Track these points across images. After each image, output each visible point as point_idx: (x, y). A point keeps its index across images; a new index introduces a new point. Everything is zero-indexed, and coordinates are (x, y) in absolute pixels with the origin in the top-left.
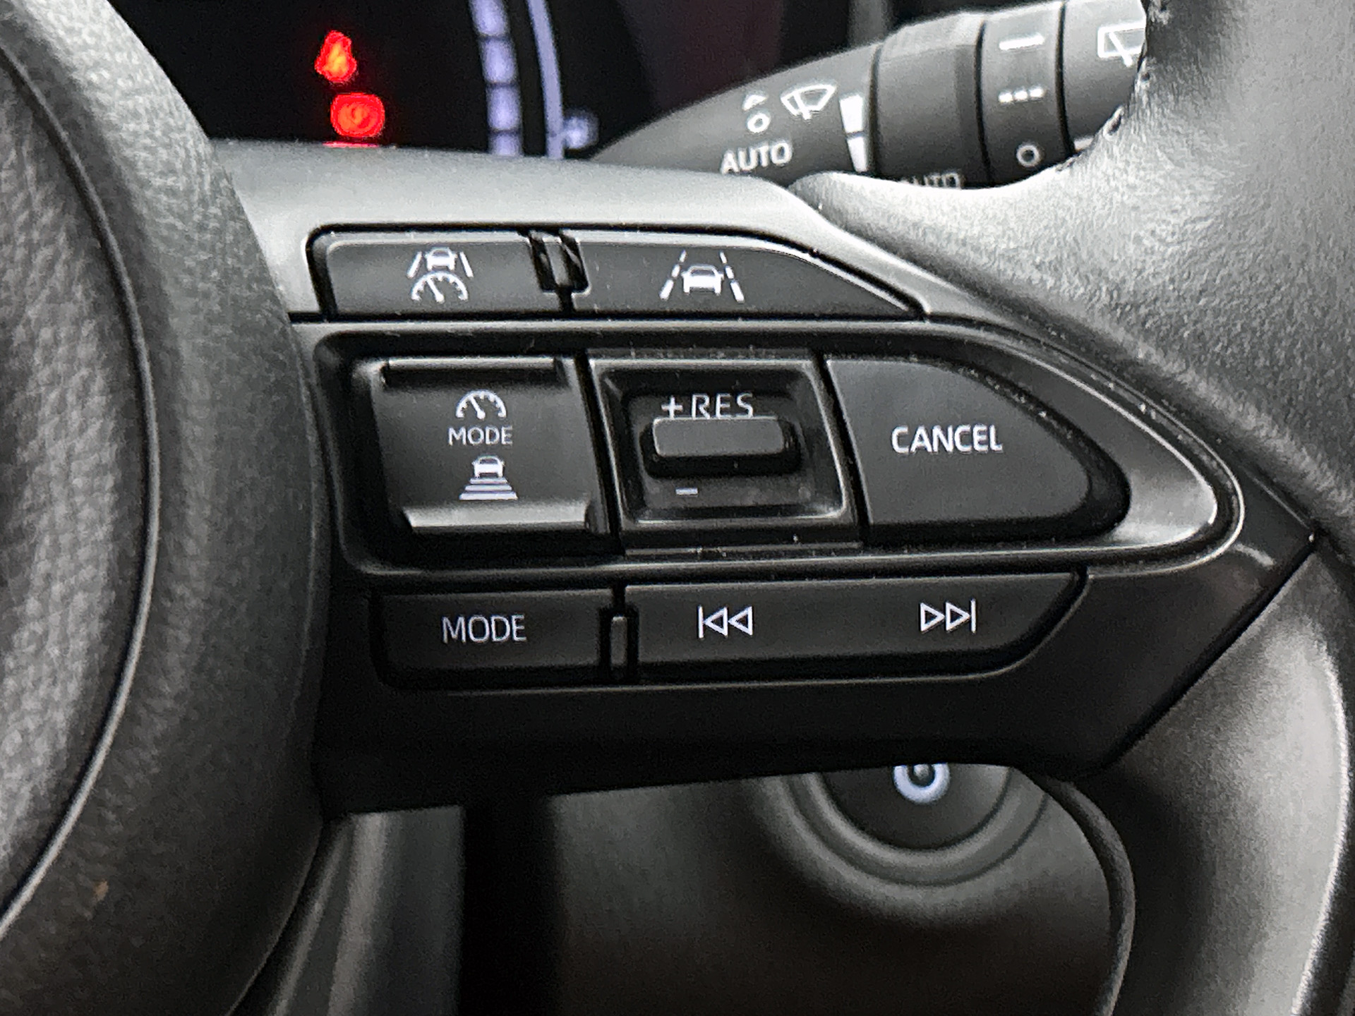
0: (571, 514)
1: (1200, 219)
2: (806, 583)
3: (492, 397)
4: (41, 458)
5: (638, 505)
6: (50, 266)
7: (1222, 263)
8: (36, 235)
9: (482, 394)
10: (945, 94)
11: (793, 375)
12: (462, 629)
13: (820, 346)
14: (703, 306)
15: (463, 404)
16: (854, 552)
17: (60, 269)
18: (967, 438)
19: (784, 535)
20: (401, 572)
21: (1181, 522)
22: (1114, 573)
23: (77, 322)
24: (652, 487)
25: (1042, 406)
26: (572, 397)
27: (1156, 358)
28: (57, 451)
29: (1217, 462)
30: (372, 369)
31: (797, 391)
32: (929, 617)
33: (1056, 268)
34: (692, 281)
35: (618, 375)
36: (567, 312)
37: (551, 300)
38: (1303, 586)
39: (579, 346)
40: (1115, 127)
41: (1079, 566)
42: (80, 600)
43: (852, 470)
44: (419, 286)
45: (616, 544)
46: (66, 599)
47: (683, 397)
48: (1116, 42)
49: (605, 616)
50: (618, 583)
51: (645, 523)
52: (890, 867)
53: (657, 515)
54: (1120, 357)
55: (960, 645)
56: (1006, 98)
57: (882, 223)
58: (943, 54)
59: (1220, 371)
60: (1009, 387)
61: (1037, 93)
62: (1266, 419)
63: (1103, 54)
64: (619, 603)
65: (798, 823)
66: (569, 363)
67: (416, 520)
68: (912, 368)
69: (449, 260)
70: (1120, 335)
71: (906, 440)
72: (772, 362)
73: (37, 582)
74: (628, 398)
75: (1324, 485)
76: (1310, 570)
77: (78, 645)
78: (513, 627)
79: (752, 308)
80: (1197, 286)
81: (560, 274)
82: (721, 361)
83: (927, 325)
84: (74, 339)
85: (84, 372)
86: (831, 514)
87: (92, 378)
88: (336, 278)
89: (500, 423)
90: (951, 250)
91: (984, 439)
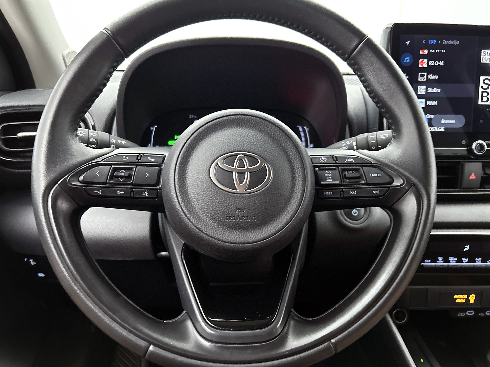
0: (338, 182)
1: (400, 154)
2: (361, 189)
3: (329, 171)
4: (296, 176)
5: (344, 182)
6: (296, 159)
7: (403, 158)
8: (295, 156)
9: (328, 171)
10: (364, 142)
11: (359, 169)
12: (326, 193)
13: (362, 166)
14: (350, 162)
15: (326, 172)
16: (366, 186)
17: (297, 159)
18: (377, 175)
19: (359, 184)
20: (320, 188)
21: (400, 183)
22: (393, 188)
23: (299, 164)
24: (345, 180)
25: (385, 172)
26: (337, 171)
27: (396, 167)
28: (297, 176)
29: (403, 177)
30: (317, 169)
31: (360, 170)
32: (374, 192)
33: (385, 158)
34: (349, 160)
35: (342, 169)
36: (336, 163)
37: (334, 162)
38: (412, 189)
39: (337, 166)
40: (389, 145)
41: (389, 187)
42: (300, 189)
43: (366, 178)
44: (321, 161)
45: (341, 185)
46: (299, 189)
47: (348, 171)
48: (383, 136)
49: (341, 192)
50: (342, 189)
51: (345, 183)
52: (352, 223)
53: (346, 182)
54: (392, 167)
55: (377, 195)
56: (371, 142)
57: (367, 154)
58: (364, 137)
59: (403, 168)
60: (381, 170)
61: (375, 141)
62: (407, 173)
63: (381, 137)
64: (342, 191)
65: (342, 218)
66: (337, 168)
67: (322, 183)
68: (371, 168)
69: (324, 158)
70: (392, 165)
71: (371, 175)
72: (357, 168)
73: (296, 187)
74: (342, 171)
75: (414, 179)
76: (412, 188)
77: (300, 193)
78: (332, 193)
79: (355, 163)
80: (400, 160)
81: (335, 160)
82: (352, 168)
83: (372, 164)
84: (299, 166)
85: (300, 168)
86: (364, 182)
87: (300, 169)
88: (313, 160)
89: (330, 174)
90: (374, 157)
91: (379, 175)
